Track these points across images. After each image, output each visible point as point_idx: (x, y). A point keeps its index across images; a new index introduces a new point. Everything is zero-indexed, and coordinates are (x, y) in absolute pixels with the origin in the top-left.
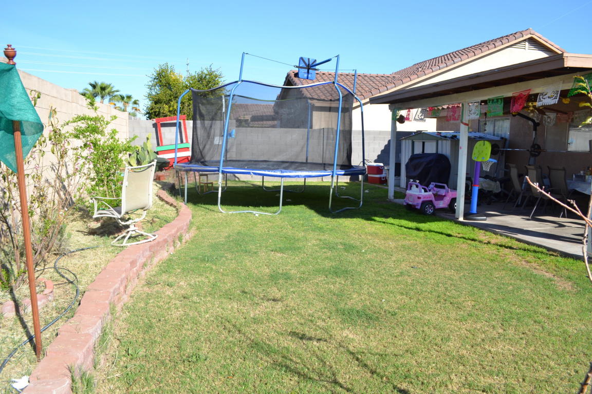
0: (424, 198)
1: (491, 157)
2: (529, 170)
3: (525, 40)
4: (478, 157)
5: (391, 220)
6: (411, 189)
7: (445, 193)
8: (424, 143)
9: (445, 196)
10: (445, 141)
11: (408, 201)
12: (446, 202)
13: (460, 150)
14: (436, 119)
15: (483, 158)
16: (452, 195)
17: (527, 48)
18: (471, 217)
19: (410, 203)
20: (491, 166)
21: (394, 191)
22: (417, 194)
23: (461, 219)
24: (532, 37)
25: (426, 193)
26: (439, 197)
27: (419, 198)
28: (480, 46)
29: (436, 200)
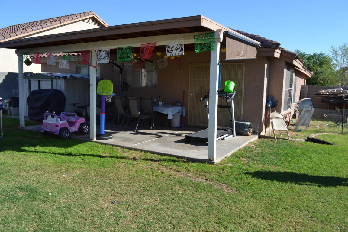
0: (61, 125)
1: (113, 92)
2: (130, 100)
3: (89, 18)
4: (103, 92)
5: (39, 148)
6: (46, 119)
7: (76, 120)
8: (39, 82)
9: (75, 122)
10: (59, 80)
11: (45, 129)
12: (77, 126)
13: (91, 87)
14: (41, 64)
15: (107, 93)
16: (81, 121)
17: (91, 23)
18: (102, 137)
19: (48, 130)
20: (112, 98)
21: (25, 120)
22: (55, 122)
23: (95, 140)
24: (93, 17)
25: (62, 122)
26: (72, 124)
27: (57, 126)
28: (64, 18)
29: (70, 126)
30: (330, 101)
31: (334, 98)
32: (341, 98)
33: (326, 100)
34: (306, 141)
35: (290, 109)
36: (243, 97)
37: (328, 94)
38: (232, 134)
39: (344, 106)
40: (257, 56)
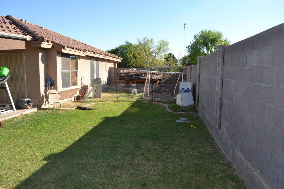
30: (125, 78)
31: (128, 76)
32: (132, 76)
33: (122, 78)
34: (76, 109)
35: (77, 86)
36: (26, 80)
37: (124, 73)
38: (12, 108)
39: (135, 82)
40: (26, 47)
